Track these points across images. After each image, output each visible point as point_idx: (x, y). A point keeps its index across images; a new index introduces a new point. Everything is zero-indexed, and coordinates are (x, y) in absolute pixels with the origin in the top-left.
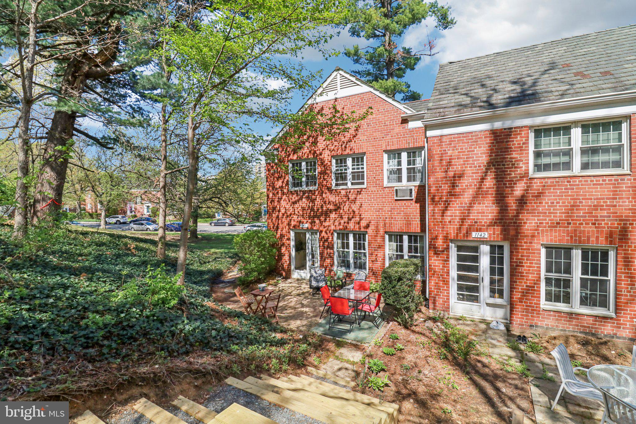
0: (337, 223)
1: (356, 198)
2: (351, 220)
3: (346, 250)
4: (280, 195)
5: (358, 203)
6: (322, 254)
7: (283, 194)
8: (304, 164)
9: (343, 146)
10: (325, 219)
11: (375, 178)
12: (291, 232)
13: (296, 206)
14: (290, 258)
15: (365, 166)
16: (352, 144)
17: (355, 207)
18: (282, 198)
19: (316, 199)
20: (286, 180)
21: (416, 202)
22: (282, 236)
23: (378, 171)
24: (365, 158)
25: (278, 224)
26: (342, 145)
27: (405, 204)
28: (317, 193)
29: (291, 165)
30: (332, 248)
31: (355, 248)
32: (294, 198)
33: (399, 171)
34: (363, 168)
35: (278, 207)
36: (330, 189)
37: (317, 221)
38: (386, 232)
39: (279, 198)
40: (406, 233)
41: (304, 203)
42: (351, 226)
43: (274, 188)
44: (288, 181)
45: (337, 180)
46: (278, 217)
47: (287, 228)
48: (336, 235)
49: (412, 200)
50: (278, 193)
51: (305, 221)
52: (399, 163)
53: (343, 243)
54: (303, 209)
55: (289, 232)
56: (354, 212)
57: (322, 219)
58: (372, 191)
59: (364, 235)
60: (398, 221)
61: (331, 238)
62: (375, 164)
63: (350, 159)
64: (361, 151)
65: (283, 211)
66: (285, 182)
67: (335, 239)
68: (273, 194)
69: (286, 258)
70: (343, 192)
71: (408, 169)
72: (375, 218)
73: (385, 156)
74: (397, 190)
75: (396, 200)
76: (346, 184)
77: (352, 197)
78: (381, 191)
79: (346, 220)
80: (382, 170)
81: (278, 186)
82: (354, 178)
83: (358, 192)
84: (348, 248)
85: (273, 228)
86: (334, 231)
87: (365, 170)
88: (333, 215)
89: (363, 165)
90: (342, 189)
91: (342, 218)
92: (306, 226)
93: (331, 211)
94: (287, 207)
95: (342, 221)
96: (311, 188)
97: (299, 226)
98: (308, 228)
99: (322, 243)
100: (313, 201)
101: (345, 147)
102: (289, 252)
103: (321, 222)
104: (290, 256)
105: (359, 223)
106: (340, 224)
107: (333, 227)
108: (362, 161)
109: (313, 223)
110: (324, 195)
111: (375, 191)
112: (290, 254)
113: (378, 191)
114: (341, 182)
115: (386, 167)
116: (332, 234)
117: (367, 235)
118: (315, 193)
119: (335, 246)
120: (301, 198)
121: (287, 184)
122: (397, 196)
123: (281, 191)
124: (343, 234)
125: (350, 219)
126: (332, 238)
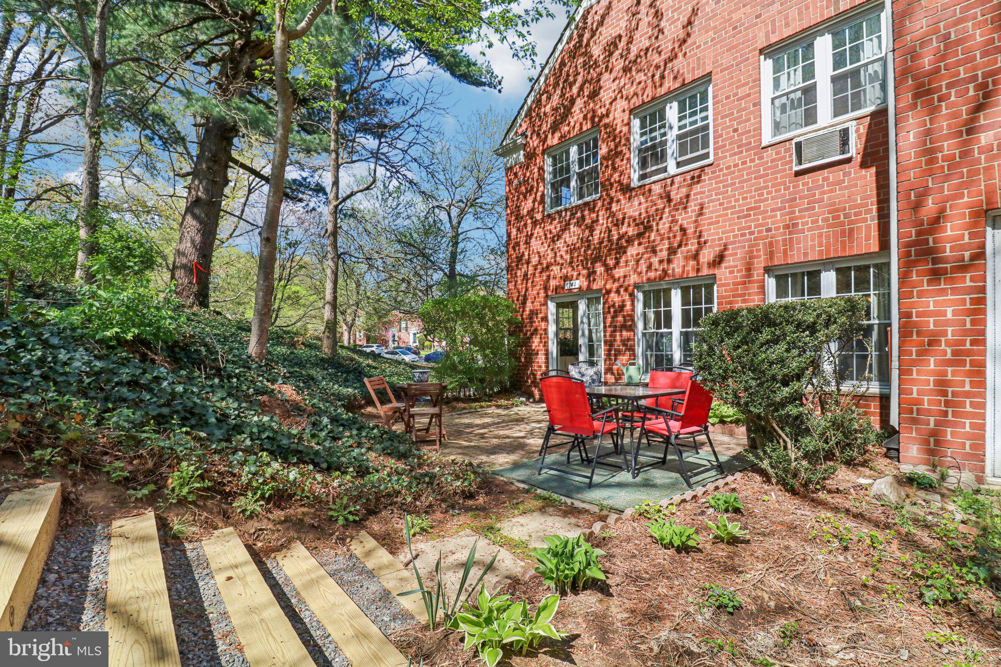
0: (643, 267)
1: (688, 196)
2: (676, 252)
3: (664, 330)
4: (529, 229)
5: (693, 206)
6: (610, 344)
7: (535, 223)
8: (574, 150)
9: (657, 77)
10: (617, 263)
11: (736, 130)
12: (549, 303)
13: (560, 244)
14: (547, 359)
15: (710, 113)
16: (679, 63)
17: (686, 219)
18: (532, 234)
19: (598, 221)
20: (539, 194)
21: (864, 165)
22: (534, 313)
23: (745, 109)
24: (710, 89)
25: (527, 290)
26: (653, 76)
27: (824, 179)
28: (600, 204)
29: (549, 161)
30: (632, 328)
31: (686, 323)
32: (554, 227)
33: (809, 92)
34: (706, 118)
35: (526, 254)
36: (626, 189)
37: (600, 269)
38: (768, 270)
39: (527, 235)
40: (827, 263)
41: (573, 235)
42: (677, 266)
43: (518, 216)
44: (543, 195)
45: (643, 164)
46: (526, 275)
47: (542, 294)
48: (640, 296)
49: (849, 160)
50: (525, 225)
51: (575, 274)
52: (809, 72)
53: (657, 314)
54: (572, 249)
55: (545, 304)
56: (683, 230)
57: (611, 262)
58: (728, 168)
59: (709, 288)
60: (803, 231)
61: (628, 303)
62: (735, 95)
63: (675, 105)
64: (699, 73)
65: (535, 260)
66: (538, 199)
67: (639, 307)
68: (518, 230)
69: (541, 358)
70: (657, 189)
71: (834, 79)
72: (735, 236)
73: (767, 66)
74: (799, 146)
75: (798, 174)
76: (665, 170)
77: (677, 195)
78: (752, 161)
79: (664, 255)
80: (757, 104)
81: (525, 211)
82: (682, 150)
83: (693, 178)
84: (668, 325)
85: (518, 300)
86: (637, 286)
87: (710, 120)
88: (633, 251)
89: (706, 109)
90: (654, 182)
91: (654, 252)
92: (577, 284)
93: (630, 241)
94: (542, 250)
95: (655, 260)
96: (588, 199)
97: (563, 288)
98: (580, 288)
99: (609, 320)
100: (591, 229)
101: (662, 77)
102: (546, 344)
103: (608, 269)
104: (547, 354)
105: (696, 256)
106: (650, 267)
107: (633, 279)
108: (704, 99)
109: (591, 274)
110: (614, 207)
111: (736, 165)
112: (547, 350)
113: (744, 163)
114: (654, 168)
115: (767, 91)
116: (632, 295)
117: (715, 287)
118: (594, 207)
119: (640, 325)
120: (568, 226)
121: (542, 201)
122: (800, 162)
123: (532, 218)
124: (657, 293)
125: (672, 251)
126: (633, 305)
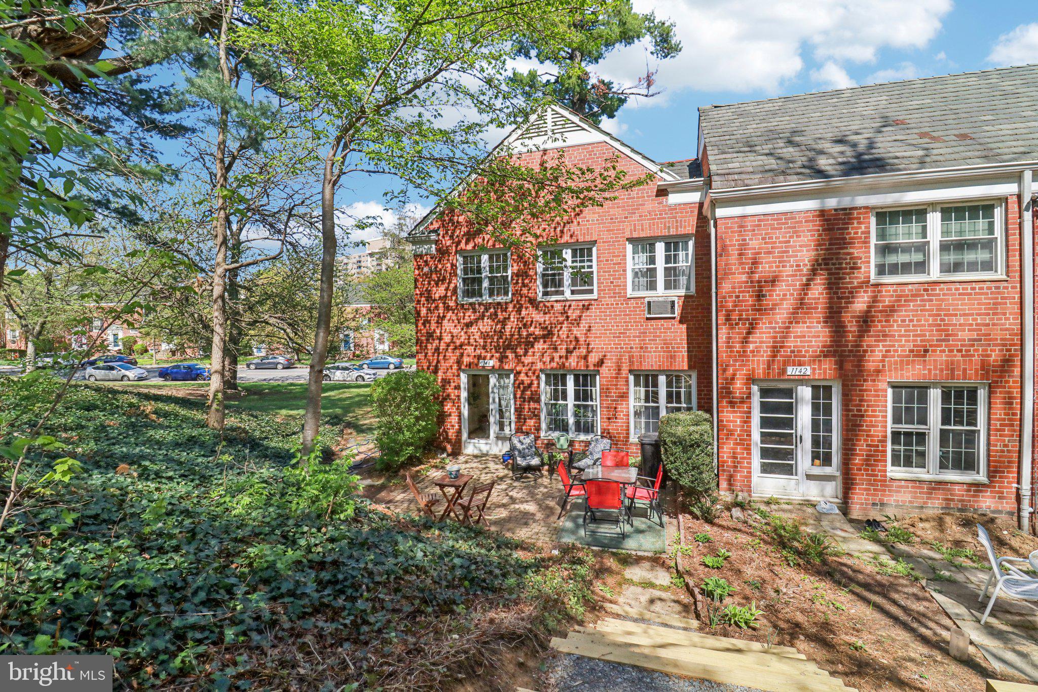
0: (547, 359)
1: (580, 317)
2: (572, 352)
3: (560, 402)
4: (441, 311)
5: (584, 324)
6: (519, 411)
7: (447, 308)
8: (485, 258)
9: (559, 229)
10: (525, 354)
11: (612, 283)
12: (462, 374)
13: (473, 329)
14: (460, 419)
15: (594, 263)
16: (574, 227)
17: (578, 332)
18: (444, 317)
19: (509, 318)
20: (452, 285)
21: (681, 322)
22: (446, 382)
23: (617, 271)
24: (594, 250)
25: (438, 362)
26: (555, 228)
27: (662, 325)
28: (511, 306)
29: (461, 260)
30: (538, 401)
31: (577, 398)
32: (470, 316)
33: (652, 272)
34: (590, 267)
35: (438, 331)
36: (533, 302)
37: (511, 356)
38: (630, 371)
39: (439, 317)
40: (662, 372)
41: (486, 325)
42: (572, 362)
43: (429, 299)
44: (456, 288)
45: (545, 285)
46: (437, 349)
47: (455, 367)
48: (543, 377)
49: (674, 318)
50: (437, 308)
51: (489, 355)
52: (652, 260)
53: (556, 391)
54: (485, 336)
55: (459, 375)
56: (577, 340)
57: (520, 351)
58: (607, 305)
59: (593, 377)
60: (650, 352)
61: (535, 382)
62: (612, 260)
63: (569, 251)
64: (588, 238)
65: (447, 339)
66: (451, 288)
67: (543, 385)
68: (429, 309)
69: (454, 419)
70: (558, 307)
71: (666, 269)
72: (612, 348)
73: (629, 247)
74: (649, 303)
75: (648, 319)
76: (562, 293)
77: (573, 314)
78: (622, 304)
79: (563, 352)
80: (625, 271)
81: (437, 296)
82: (574, 283)
83: (584, 305)
84: (565, 398)
85: (428, 369)
86: (541, 370)
87: (595, 269)
88: (539, 346)
89: (591, 261)
90: (557, 301)
91: (556, 349)
92: (491, 363)
93: (536, 339)
94: (455, 331)
95: (556, 355)
96: (499, 299)
97: (477, 365)
98: (493, 367)
99: (519, 392)
100: (504, 322)
101: (562, 232)
102: (459, 408)
103: (517, 356)
104: (460, 416)
105: (585, 358)
106: (552, 360)
107: (539, 366)
108: (590, 254)
109: (503, 358)
110: (524, 313)
111: (612, 304)
112: (460, 413)
113: (617, 304)
114: (553, 289)
115: (630, 266)
116: (538, 377)
117: (598, 377)
118: (507, 308)
119: (543, 398)
120: (482, 317)
121: (455, 291)
122: (649, 313)
123: (444, 303)
124: (556, 376)
125: (569, 352)
126: (539, 384)
